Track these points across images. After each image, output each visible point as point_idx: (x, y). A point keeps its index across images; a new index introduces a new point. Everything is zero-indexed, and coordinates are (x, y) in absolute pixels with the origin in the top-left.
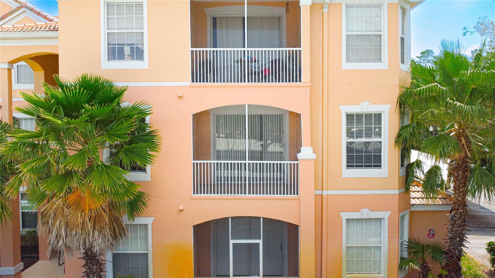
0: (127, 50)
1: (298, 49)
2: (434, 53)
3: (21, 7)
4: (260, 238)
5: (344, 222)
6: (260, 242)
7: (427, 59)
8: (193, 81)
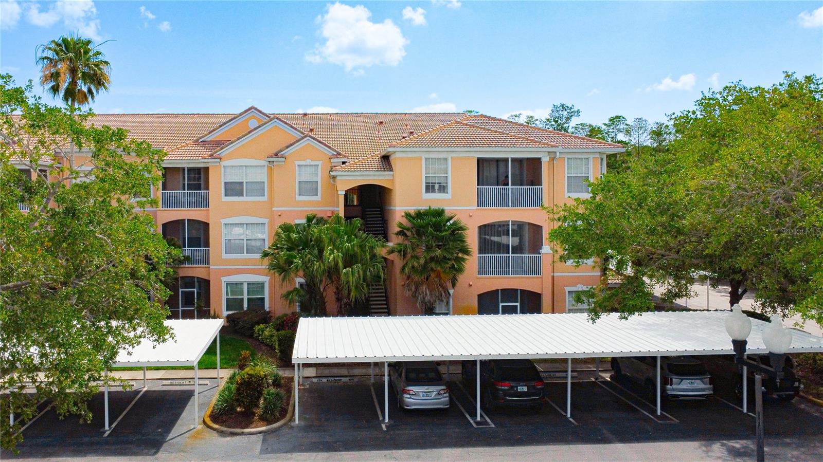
0: (437, 187)
1: (541, 187)
2: (626, 120)
3: (306, 136)
4: (517, 302)
5: (567, 293)
6: (518, 304)
7: (617, 128)
8: (478, 206)
